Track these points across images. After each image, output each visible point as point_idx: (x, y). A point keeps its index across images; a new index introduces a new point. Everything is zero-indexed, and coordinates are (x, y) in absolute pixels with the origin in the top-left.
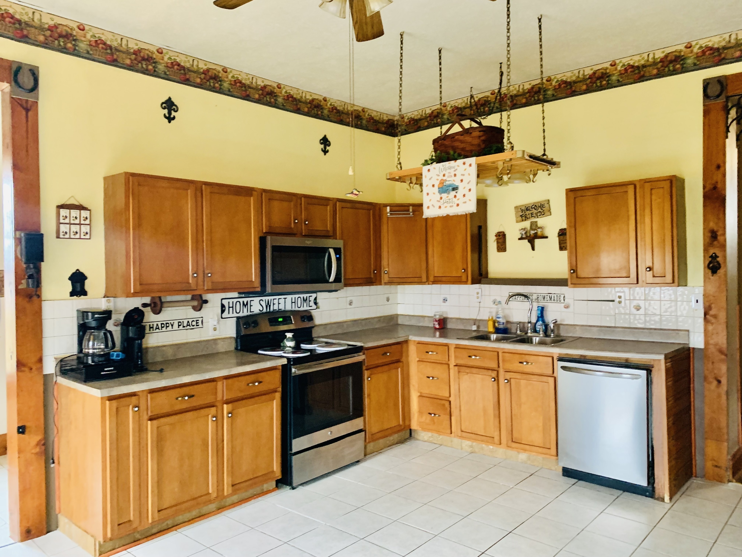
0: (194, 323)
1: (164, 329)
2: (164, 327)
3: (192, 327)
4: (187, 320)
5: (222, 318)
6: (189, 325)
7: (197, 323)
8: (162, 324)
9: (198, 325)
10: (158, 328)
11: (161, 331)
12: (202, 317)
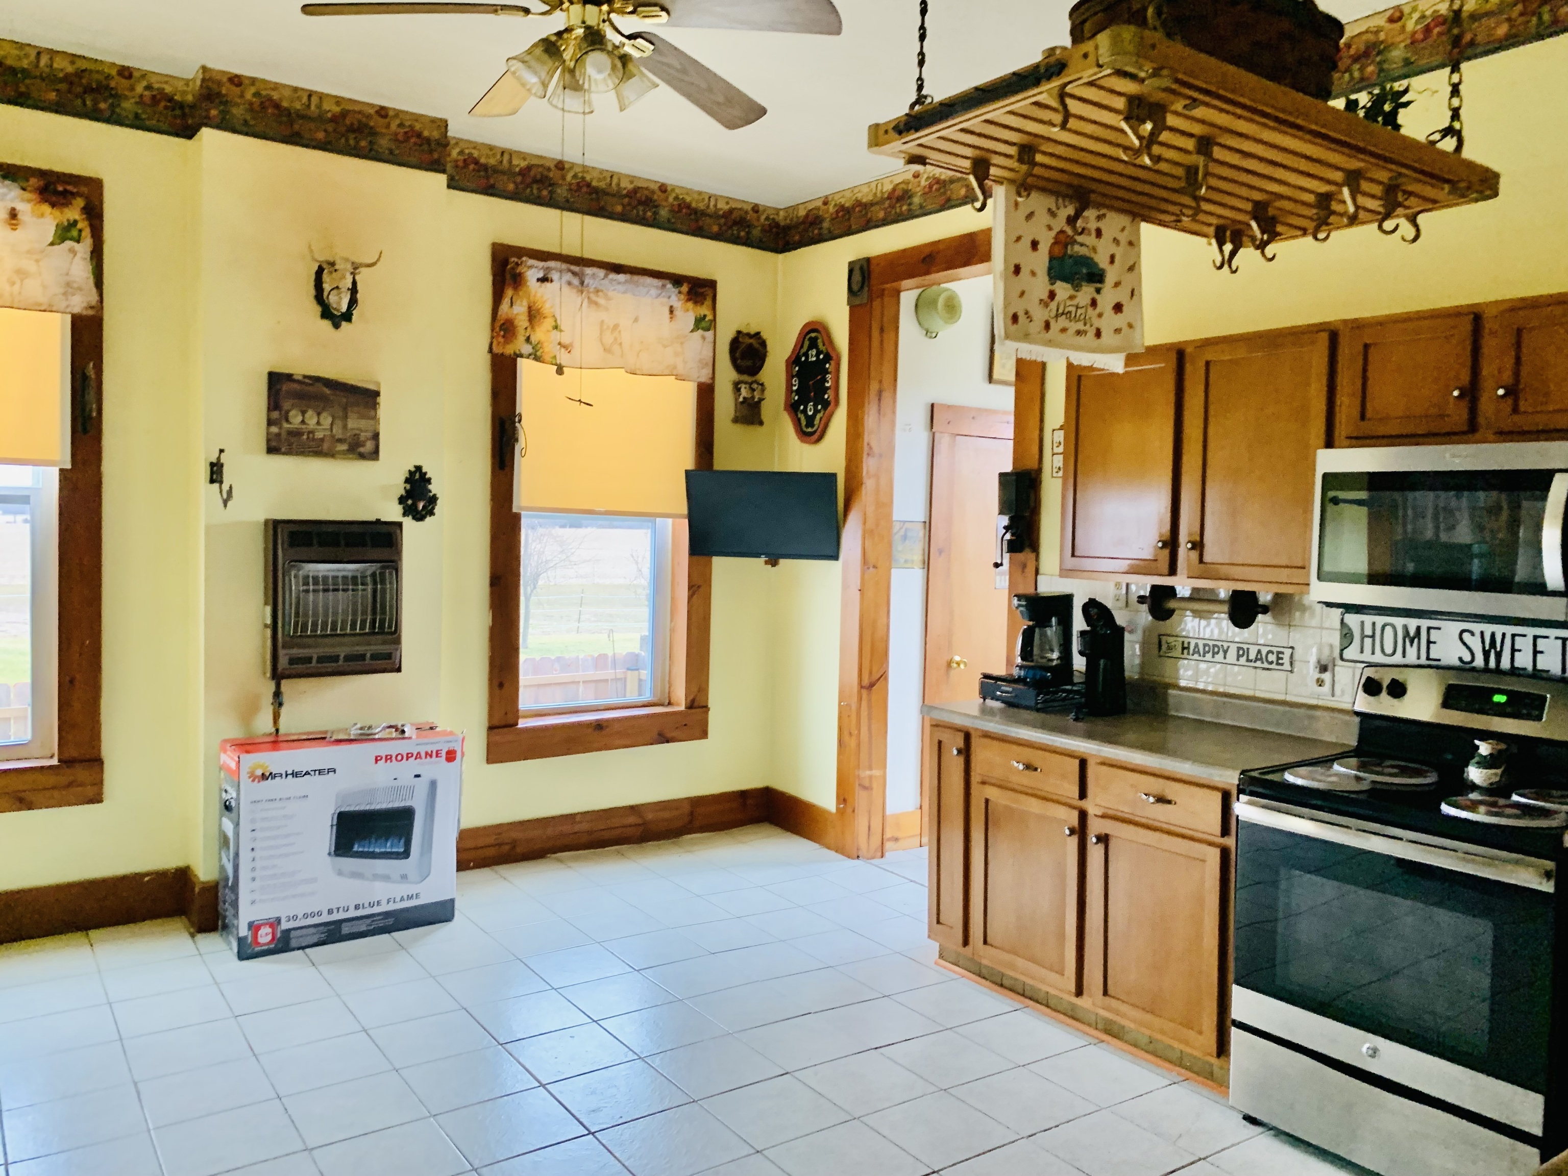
0: (1272, 658)
1: (1209, 656)
2: (1208, 652)
3: (1266, 665)
4: (1256, 648)
5: (1342, 659)
6: (1261, 659)
7: (1279, 658)
8: (1205, 645)
9: (1282, 664)
10: (1198, 652)
11: (1201, 658)
12: (1292, 648)
